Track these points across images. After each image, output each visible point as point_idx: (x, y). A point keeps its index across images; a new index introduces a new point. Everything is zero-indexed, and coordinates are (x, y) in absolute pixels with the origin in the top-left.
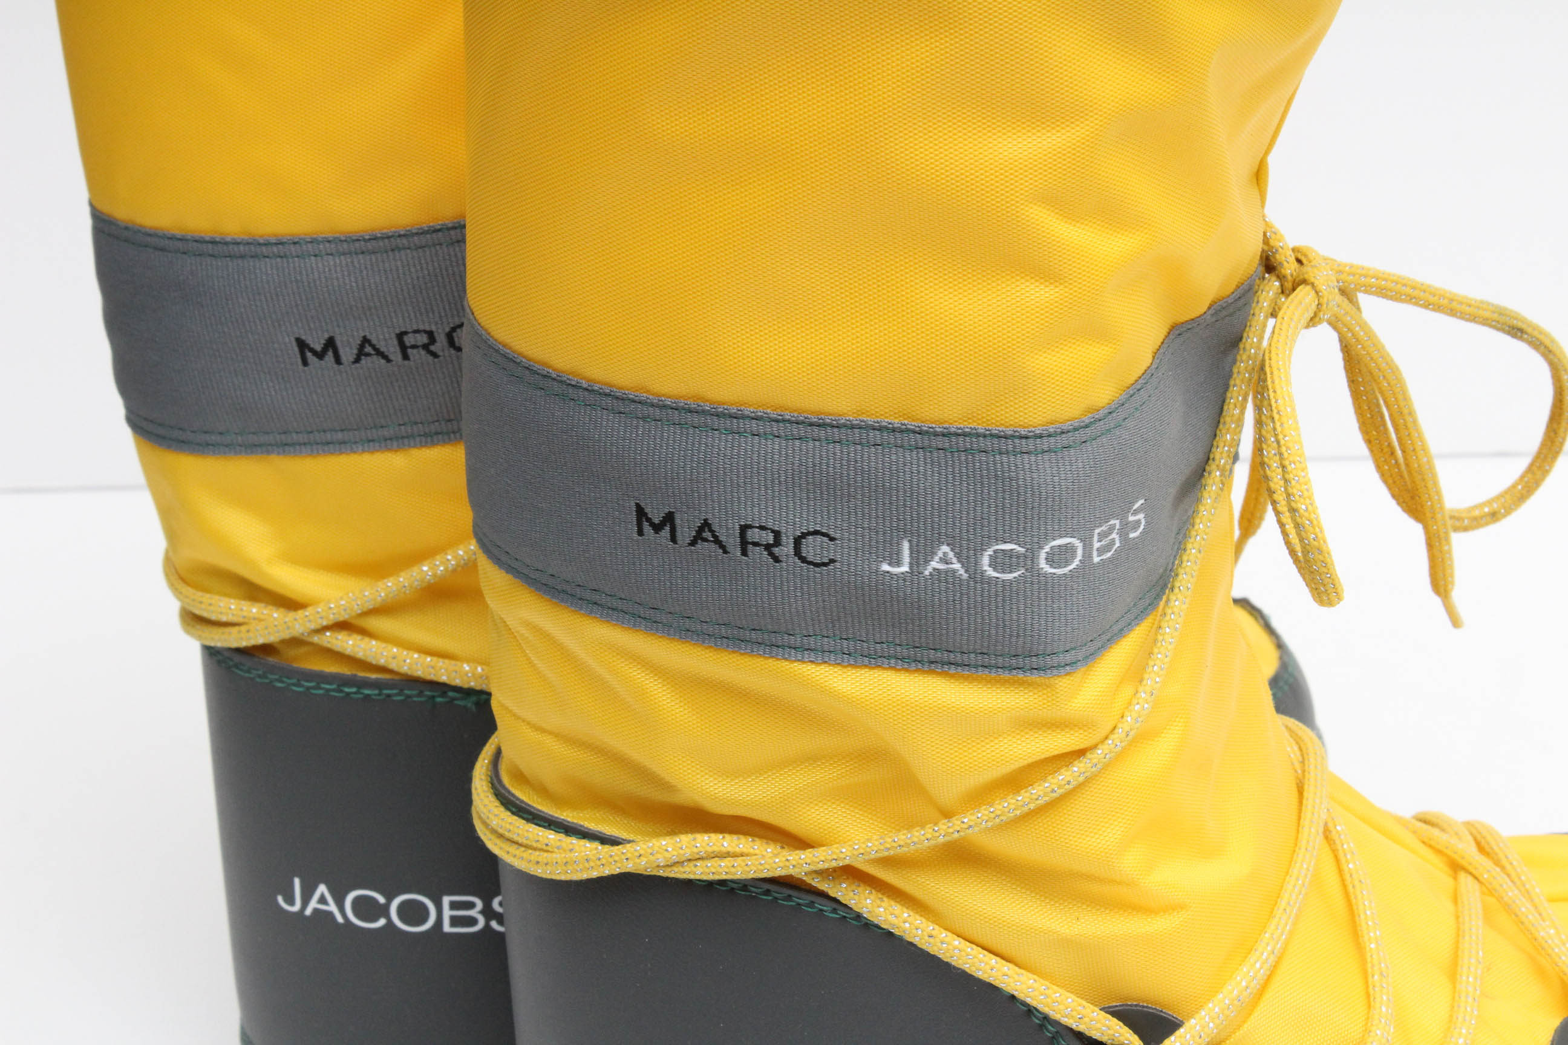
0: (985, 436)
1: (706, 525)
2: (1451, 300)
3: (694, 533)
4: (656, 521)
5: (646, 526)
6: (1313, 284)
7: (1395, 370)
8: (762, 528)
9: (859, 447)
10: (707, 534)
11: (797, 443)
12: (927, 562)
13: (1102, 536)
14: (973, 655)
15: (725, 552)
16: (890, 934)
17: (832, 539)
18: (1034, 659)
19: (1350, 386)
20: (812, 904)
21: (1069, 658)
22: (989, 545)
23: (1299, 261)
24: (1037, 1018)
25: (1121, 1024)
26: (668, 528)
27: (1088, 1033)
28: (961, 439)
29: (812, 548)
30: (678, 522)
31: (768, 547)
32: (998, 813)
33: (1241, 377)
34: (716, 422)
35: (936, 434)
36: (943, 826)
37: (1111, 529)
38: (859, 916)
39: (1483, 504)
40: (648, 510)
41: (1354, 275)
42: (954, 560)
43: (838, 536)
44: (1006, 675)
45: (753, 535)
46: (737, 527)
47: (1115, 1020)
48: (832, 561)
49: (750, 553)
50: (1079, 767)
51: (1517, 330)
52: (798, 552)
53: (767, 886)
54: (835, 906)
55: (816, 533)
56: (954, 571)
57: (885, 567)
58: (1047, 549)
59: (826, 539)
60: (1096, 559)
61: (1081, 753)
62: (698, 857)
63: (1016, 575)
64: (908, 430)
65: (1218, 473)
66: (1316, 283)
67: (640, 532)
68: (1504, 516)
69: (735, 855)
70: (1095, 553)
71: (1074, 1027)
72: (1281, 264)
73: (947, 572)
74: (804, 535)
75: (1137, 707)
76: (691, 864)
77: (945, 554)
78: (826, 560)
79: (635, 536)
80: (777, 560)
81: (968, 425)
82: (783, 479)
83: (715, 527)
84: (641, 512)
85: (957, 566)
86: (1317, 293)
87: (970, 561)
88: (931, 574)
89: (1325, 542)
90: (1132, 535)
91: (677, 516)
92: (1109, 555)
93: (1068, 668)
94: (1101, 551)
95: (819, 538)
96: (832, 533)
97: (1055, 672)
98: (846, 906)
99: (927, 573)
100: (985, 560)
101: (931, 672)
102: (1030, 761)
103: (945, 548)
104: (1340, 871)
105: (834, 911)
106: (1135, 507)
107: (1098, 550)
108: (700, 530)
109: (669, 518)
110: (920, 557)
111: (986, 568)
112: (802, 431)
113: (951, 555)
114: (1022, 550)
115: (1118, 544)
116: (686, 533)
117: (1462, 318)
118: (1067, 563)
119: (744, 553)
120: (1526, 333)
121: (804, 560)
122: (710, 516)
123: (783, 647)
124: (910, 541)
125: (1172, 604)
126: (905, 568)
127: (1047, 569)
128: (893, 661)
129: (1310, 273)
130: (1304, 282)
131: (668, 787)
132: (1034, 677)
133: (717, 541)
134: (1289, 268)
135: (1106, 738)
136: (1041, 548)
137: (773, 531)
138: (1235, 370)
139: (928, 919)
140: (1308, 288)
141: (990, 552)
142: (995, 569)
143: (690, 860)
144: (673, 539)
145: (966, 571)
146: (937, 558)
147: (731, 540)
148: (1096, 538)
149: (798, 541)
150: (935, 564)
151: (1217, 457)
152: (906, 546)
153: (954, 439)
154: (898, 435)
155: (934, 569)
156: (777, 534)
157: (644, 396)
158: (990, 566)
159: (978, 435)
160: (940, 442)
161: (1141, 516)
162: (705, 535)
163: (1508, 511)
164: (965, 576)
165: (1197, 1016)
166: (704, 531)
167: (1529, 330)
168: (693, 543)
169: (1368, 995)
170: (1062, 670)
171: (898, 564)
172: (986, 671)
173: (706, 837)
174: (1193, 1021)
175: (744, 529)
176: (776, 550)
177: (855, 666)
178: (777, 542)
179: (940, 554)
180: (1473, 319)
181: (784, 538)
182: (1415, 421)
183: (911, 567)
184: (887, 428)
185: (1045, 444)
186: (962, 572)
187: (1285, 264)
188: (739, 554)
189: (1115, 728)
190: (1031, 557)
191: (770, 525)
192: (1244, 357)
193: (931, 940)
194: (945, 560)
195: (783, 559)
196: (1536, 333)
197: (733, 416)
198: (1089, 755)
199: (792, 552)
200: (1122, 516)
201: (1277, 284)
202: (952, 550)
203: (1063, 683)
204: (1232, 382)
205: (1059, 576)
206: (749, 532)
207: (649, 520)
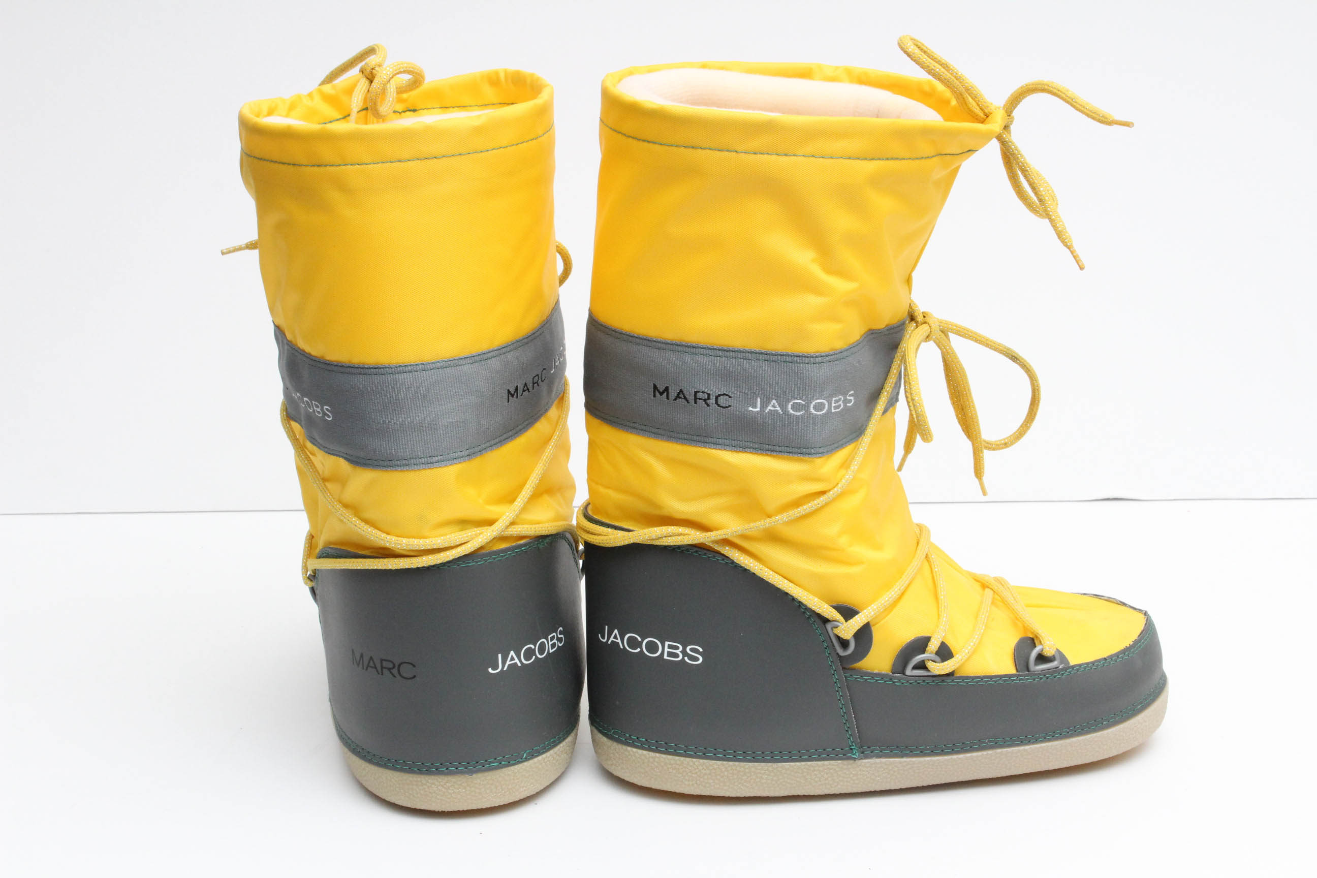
0: (791, 356)
1: (681, 391)
2: (987, 340)
3: (676, 395)
4: (661, 391)
5: (657, 394)
6: (929, 324)
7: (963, 369)
8: (703, 392)
9: (742, 360)
10: (681, 395)
11: (718, 358)
12: (767, 407)
13: (836, 401)
14: (783, 447)
15: (688, 402)
16: (746, 570)
17: (730, 397)
18: (807, 450)
19: (946, 378)
20: (714, 557)
21: (820, 450)
22: (791, 400)
23: (924, 317)
24: (803, 609)
25: (836, 612)
26: (665, 394)
27: (823, 614)
28: (782, 357)
29: (722, 401)
30: (670, 391)
31: (705, 400)
32: (790, 515)
33: (898, 358)
34: (687, 349)
35: (773, 355)
36: (768, 520)
37: (840, 399)
38: (733, 562)
39: (1001, 440)
40: (658, 386)
41: (947, 324)
42: (778, 406)
43: (733, 396)
44: (796, 456)
45: (700, 395)
46: (693, 392)
47: (834, 610)
48: (730, 406)
49: (698, 403)
50: (822, 499)
51: (1015, 358)
52: (716, 402)
53: (696, 549)
54: (724, 557)
55: (724, 394)
56: (777, 411)
57: (751, 409)
58: (814, 403)
59: (728, 397)
60: (833, 411)
61: (823, 493)
62: (669, 535)
63: (801, 413)
64: (762, 353)
65: (886, 393)
66: (930, 323)
67: (654, 396)
68: (1010, 445)
69: (684, 535)
70: (833, 408)
71: (817, 611)
72: (917, 316)
73: (774, 411)
74: (719, 395)
75: (847, 477)
76: (666, 538)
77: (774, 403)
78: (727, 406)
79: (652, 397)
80: (708, 405)
81: (784, 352)
82: (712, 372)
83: (685, 392)
84: (655, 387)
85: (778, 409)
86: (930, 326)
87: (783, 406)
88: (768, 412)
89: (925, 413)
90: (848, 405)
91: (670, 388)
92: (838, 410)
93: (820, 455)
94: (836, 408)
95: (725, 397)
96: (730, 395)
97: (815, 456)
98: (728, 557)
99: (766, 411)
100: (790, 406)
101: (767, 455)
102: (805, 493)
103: (774, 401)
104: (932, 572)
105: (723, 560)
106: (850, 393)
107: (834, 407)
108: (679, 393)
109: (667, 389)
110: (764, 405)
111: (790, 410)
112: (720, 353)
113: (776, 404)
114: (804, 403)
115: (842, 407)
116: (673, 395)
117: (991, 348)
118: (821, 410)
119: (696, 403)
120: (1019, 360)
121: (719, 405)
122: (683, 388)
123: (709, 443)
124: (761, 398)
125: (863, 440)
126: (758, 409)
127: (814, 412)
128: (752, 450)
129: (927, 319)
130: (925, 323)
131: (658, 507)
132: (807, 458)
133: (685, 398)
134: (920, 318)
135: (834, 487)
136: (811, 403)
137: (707, 394)
138: (896, 356)
139: (760, 563)
140: (927, 325)
141: (791, 403)
142: (793, 411)
143: (665, 537)
144: (668, 398)
145: (782, 411)
146: (771, 405)
147: (691, 398)
148: (833, 402)
149: (717, 398)
150: (770, 408)
151: (886, 387)
152: (759, 400)
153: (779, 357)
154: (758, 355)
155: (769, 410)
156: (709, 395)
157: (659, 340)
158: (791, 409)
159: (789, 356)
160: (774, 358)
161: (852, 398)
162: (680, 396)
163: (1012, 443)
164: (782, 413)
165: (867, 609)
166: (680, 394)
167: (1020, 359)
168: (675, 399)
169: (939, 615)
170: (818, 455)
171: (756, 407)
172: (788, 454)
173: (673, 527)
174: (865, 611)
175: (696, 393)
176: (708, 401)
177: (736, 451)
178: (709, 398)
179: (772, 403)
180: (996, 349)
181: (711, 397)
182: (970, 394)
183: (760, 409)
184: (753, 352)
185: (815, 360)
186: (780, 411)
187: (918, 317)
188: (693, 403)
189: (838, 484)
190: (806, 407)
191: (706, 391)
192: (900, 351)
193: (761, 571)
194: (774, 406)
195: (711, 405)
196: (1022, 361)
197: (694, 347)
198: (827, 494)
199: (714, 402)
200: (845, 395)
201: (915, 325)
202: (777, 402)
203: (818, 461)
204: (894, 360)
205: (818, 415)
206: (698, 394)
207: (658, 391)
